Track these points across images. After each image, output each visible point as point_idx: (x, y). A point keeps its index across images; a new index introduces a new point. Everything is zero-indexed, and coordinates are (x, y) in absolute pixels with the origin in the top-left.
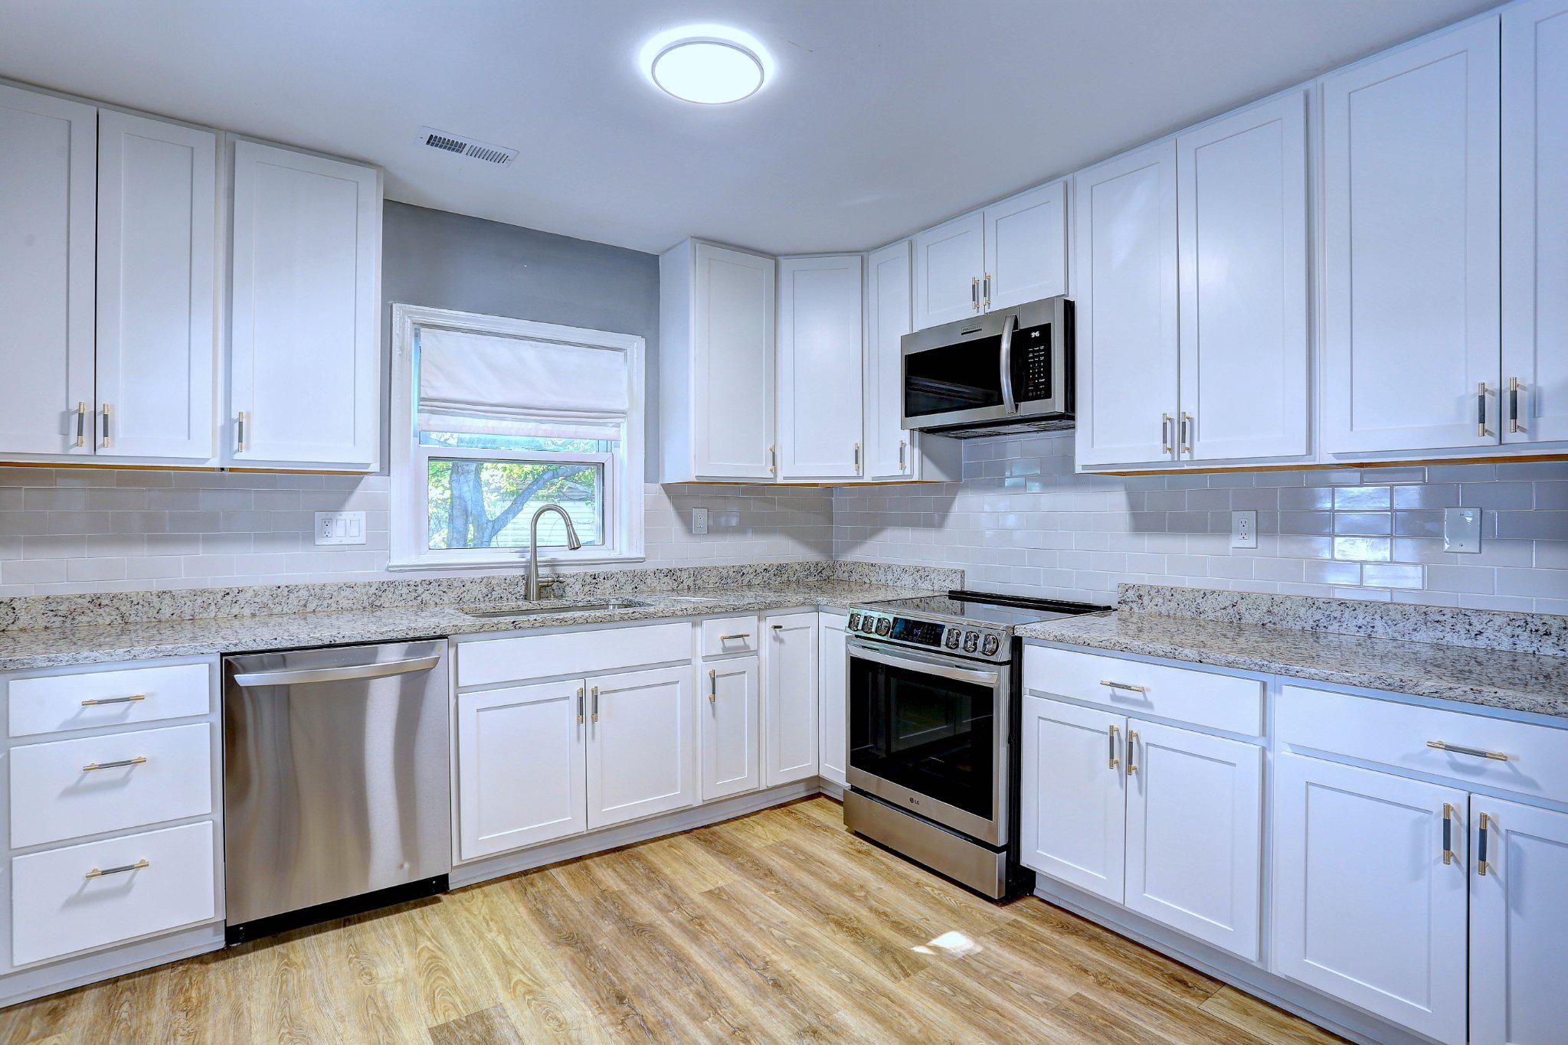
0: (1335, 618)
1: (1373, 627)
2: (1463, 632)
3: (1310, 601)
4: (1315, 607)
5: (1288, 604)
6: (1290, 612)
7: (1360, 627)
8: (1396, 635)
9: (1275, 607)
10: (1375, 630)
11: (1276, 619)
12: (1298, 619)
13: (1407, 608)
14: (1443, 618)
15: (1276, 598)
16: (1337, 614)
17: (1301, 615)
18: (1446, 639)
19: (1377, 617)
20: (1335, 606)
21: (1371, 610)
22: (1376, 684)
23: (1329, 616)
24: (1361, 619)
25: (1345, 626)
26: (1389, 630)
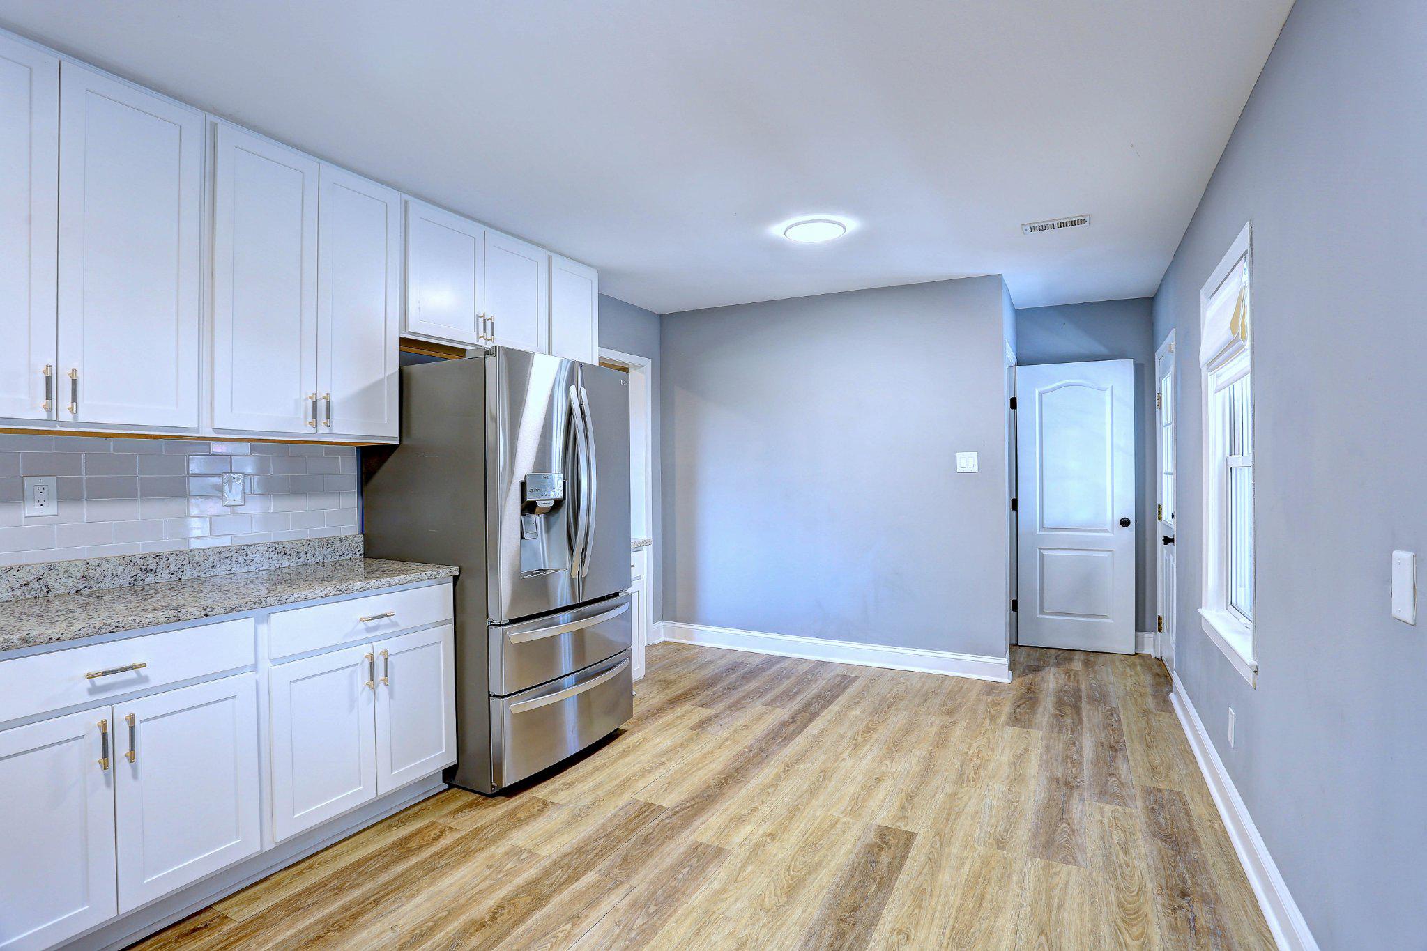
0: (151, 570)
1: (183, 571)
2: (243, 561)
3: (127, 559)
4: (132, 564)
5: (105, 566)
6: (106, 573)
7: (172, 574)
8: (199, 574)
9: (91, 571)
10: (184, 573)
11: (92, 583)
12: (116, 578)
13: (207, 551)
14: (231, 554)
15: (91, 562)
16: (153, 567)
17: (119, 573)
18: (233, 569)
19: (186, 562)
20: (150, 560)
21: (181, 558)
22: (334, 593)
23: (146, 569)
24: (173, 567)
25: (159, 575)
26: (195, 571)
